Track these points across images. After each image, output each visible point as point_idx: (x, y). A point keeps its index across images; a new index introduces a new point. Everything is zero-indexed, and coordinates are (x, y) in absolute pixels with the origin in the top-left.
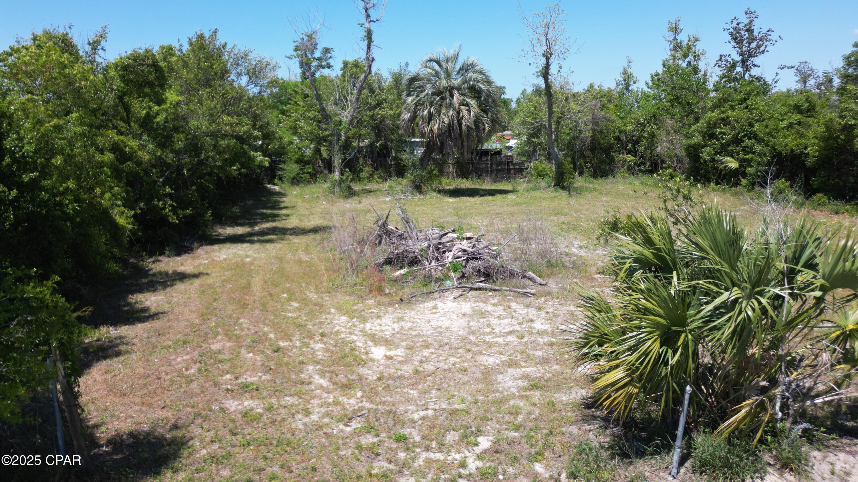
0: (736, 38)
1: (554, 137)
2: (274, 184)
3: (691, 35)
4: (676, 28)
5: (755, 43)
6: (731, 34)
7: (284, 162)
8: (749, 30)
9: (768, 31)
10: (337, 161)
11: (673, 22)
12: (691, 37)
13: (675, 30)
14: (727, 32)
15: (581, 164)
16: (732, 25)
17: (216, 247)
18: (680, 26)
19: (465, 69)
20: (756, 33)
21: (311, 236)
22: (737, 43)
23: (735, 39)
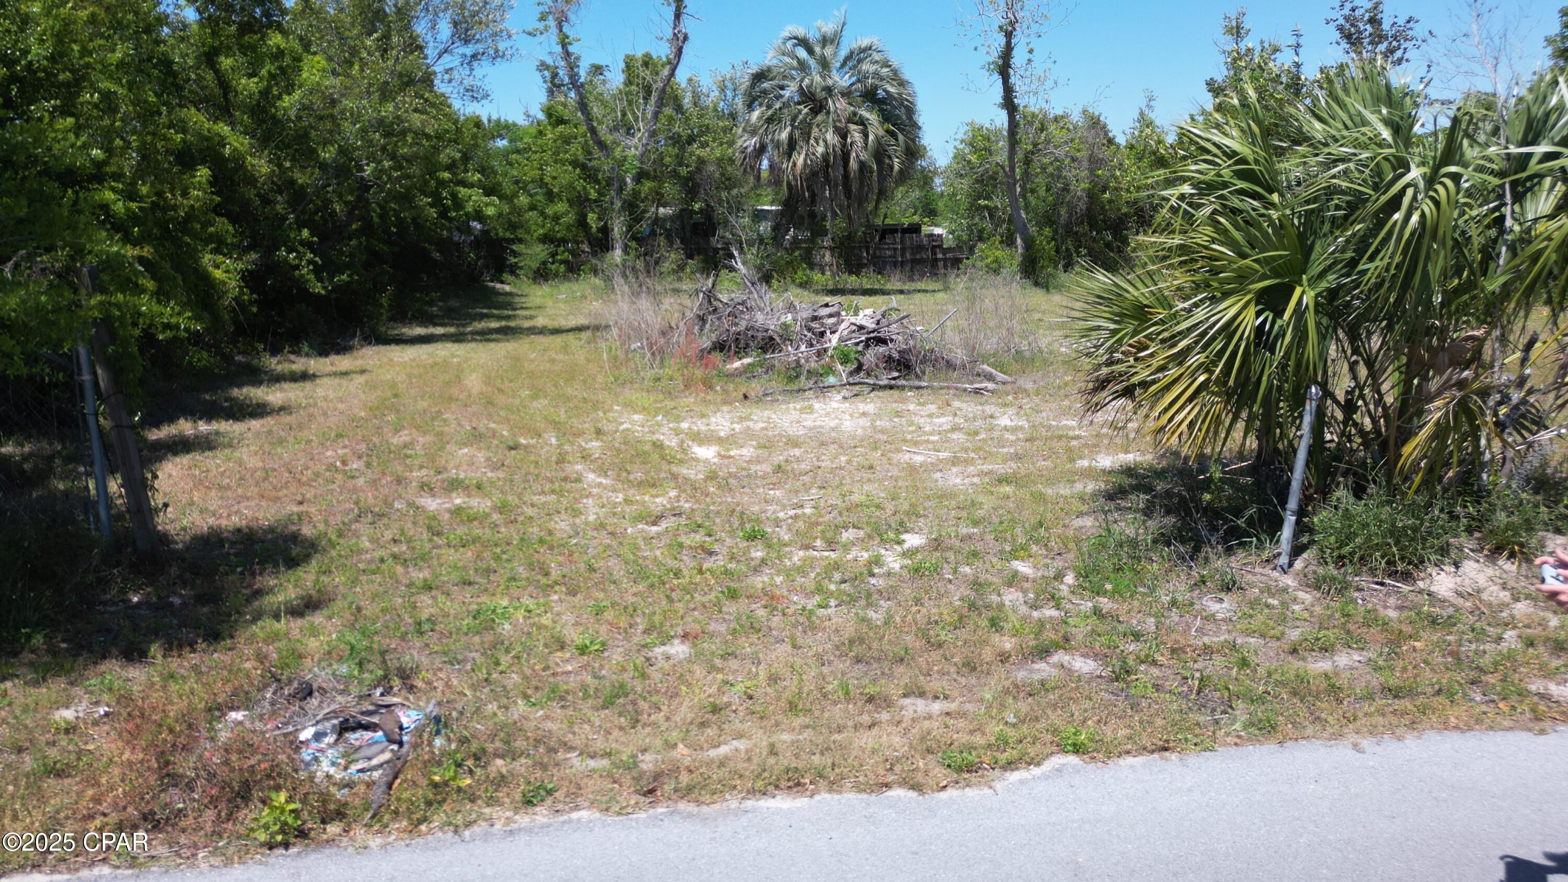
0: (1351, 38)
1: (1018, 190)
2: (502, 282)
3: (1266, 39)
4: (1238, 27)
5: (1385, 44)
6: (1341, 29)
7: (520, 241)
8: (1374, 21)
9: (1408, 22)
10: (618, 228)
11: (1233, 17)
12: (1266, 45)
13: (1237, 31)
14: (1332, 25)
15: (1067, 250)
16: (1343, 12)
17: (393, 347)
18: (1246, 25)
19: (856, 57)
20: (1386, 26)
21: (570, 337)
22: (1352, 44)
23: (1348, 37)
